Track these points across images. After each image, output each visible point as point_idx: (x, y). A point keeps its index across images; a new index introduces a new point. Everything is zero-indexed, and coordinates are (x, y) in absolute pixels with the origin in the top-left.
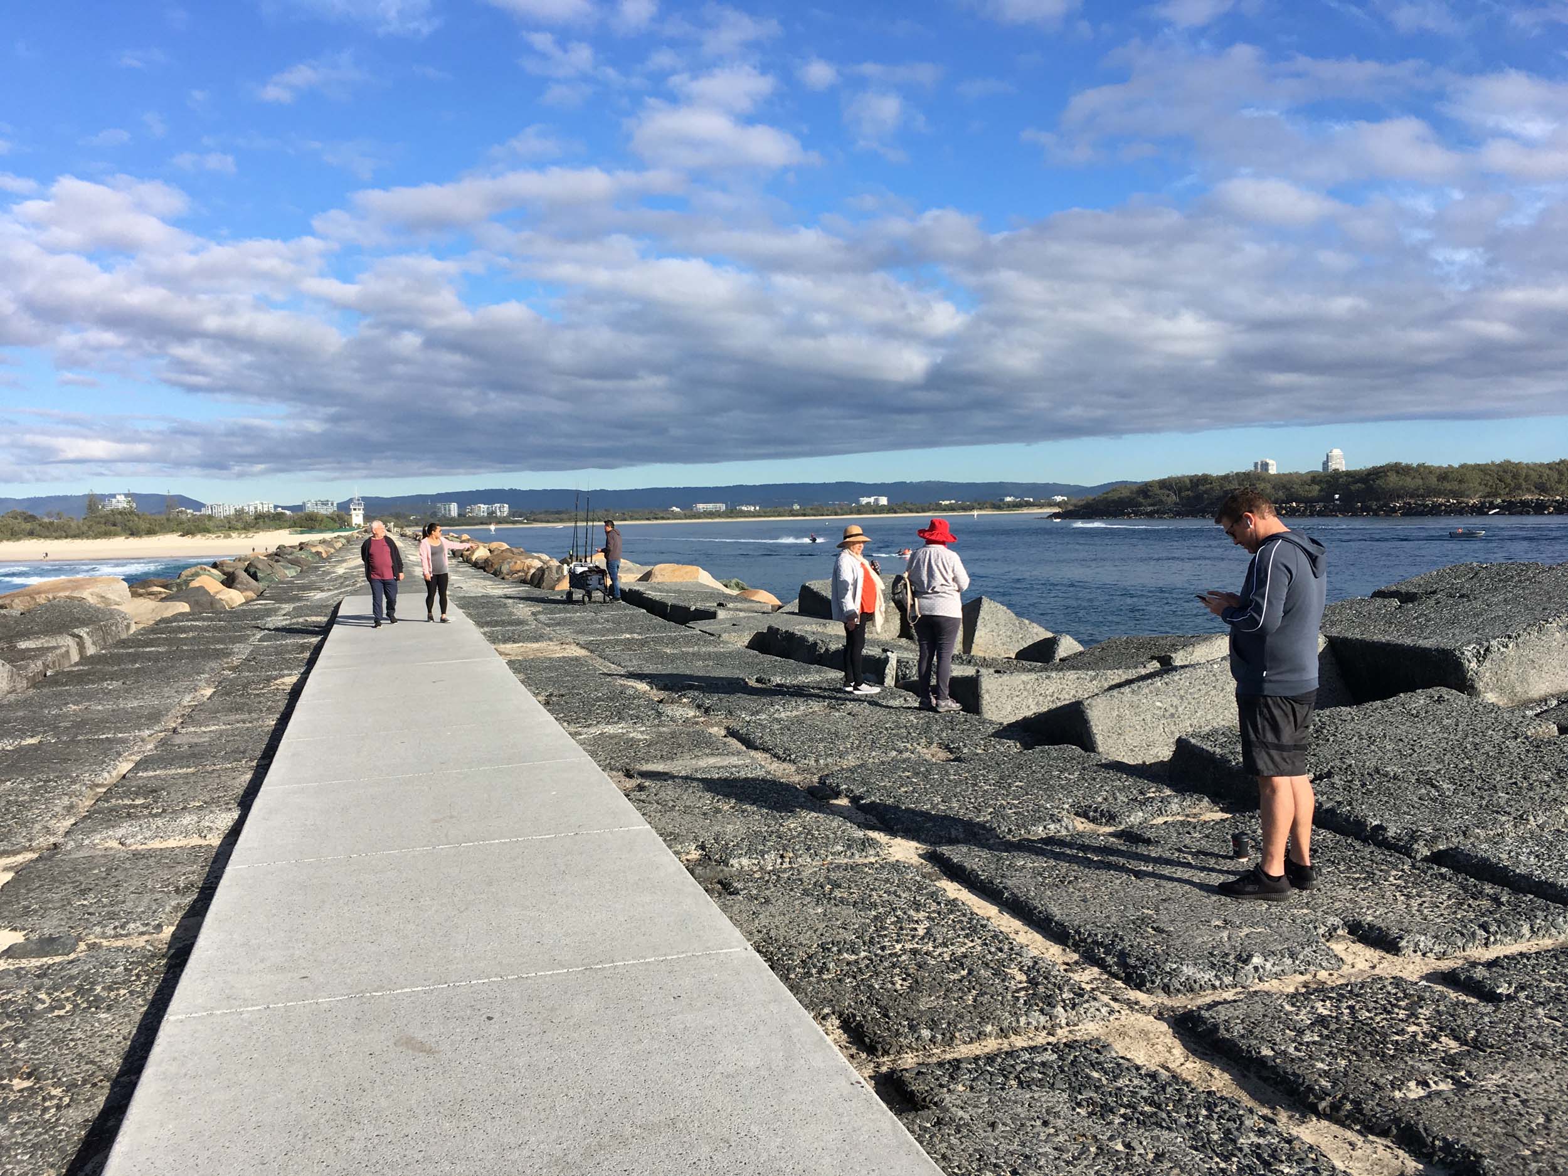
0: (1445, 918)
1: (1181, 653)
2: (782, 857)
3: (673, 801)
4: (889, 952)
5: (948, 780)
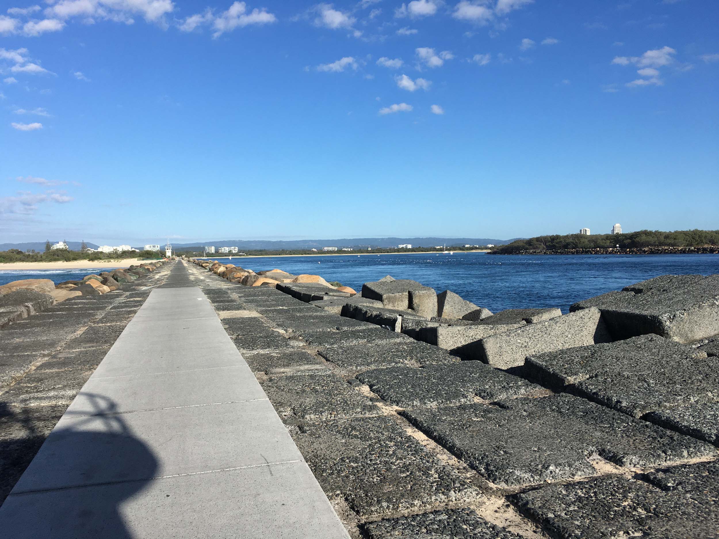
0: (646, 447)
1: (536, 317)
2: (331, 414)
3: (284, 386)
4: (374, 462)
5: (416, 377)
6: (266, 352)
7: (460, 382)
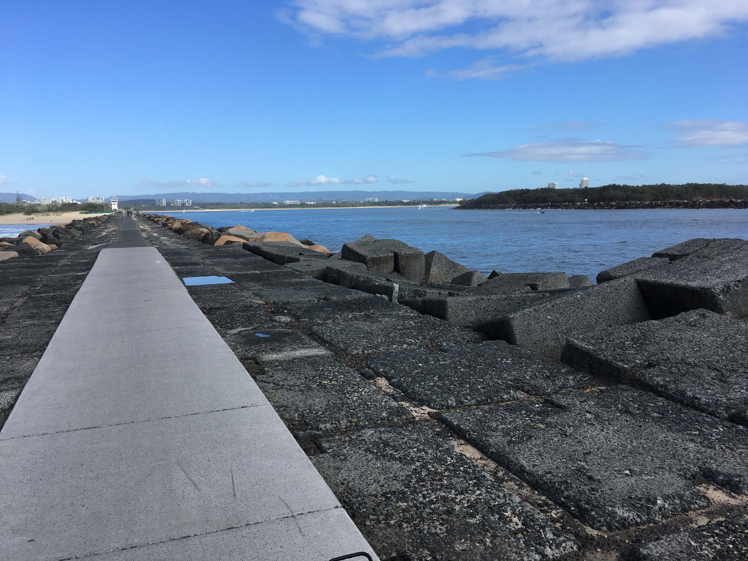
1: (541, 282)
2: (351, 422)
3: (282, 381)
4: (427, 499)
5: (440, 365)
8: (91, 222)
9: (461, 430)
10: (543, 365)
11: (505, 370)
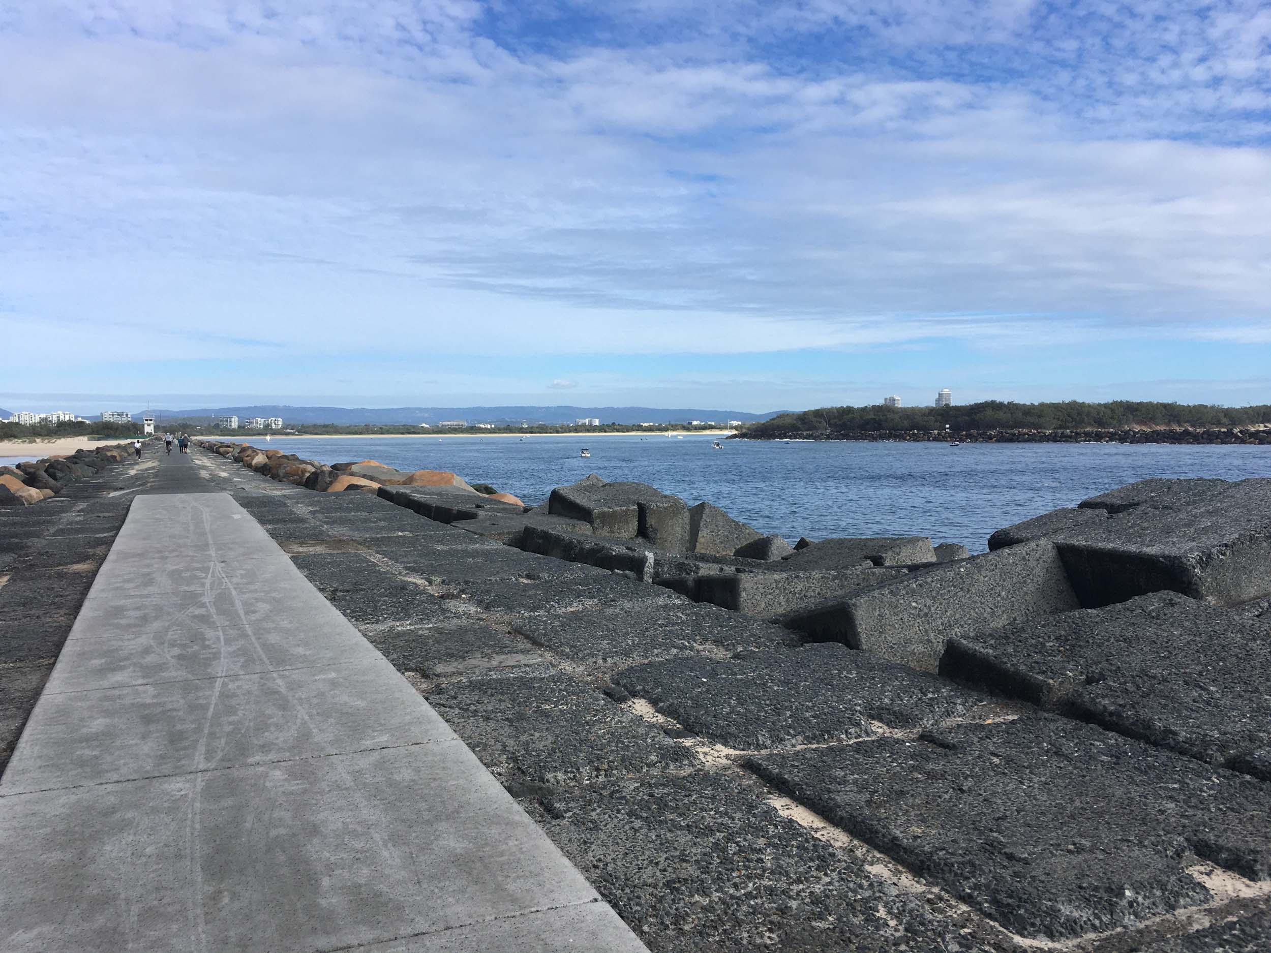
1: (890, 553)
2: (597, 769)
3: (474, 704)
4: (743, 891)
5: (736, 679)
6: (408, 628)
7: (828, 690)
8: (109, 454)
9: (785, 782)
10: (910, 681)
11: (848, 689)
